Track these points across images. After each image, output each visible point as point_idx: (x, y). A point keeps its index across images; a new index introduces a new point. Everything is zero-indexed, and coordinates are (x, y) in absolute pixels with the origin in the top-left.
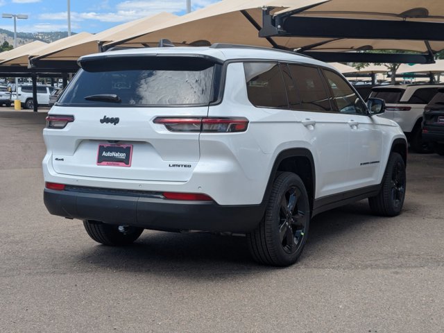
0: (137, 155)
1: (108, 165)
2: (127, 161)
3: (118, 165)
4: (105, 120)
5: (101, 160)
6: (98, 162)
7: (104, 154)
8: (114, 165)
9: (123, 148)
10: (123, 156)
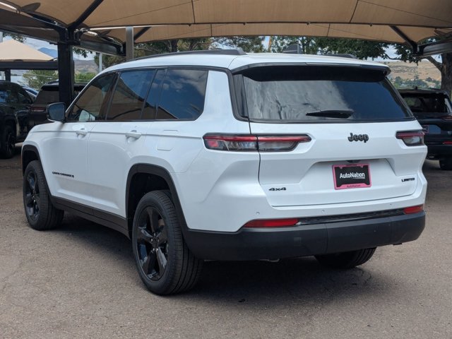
0: (376, 173)
1: (349, 188)
2: (367, 181)
3: (359, 187)
4: (353, 138)
5: (340, 183)
6: (338, 186)
7: (341, 176)
8: (355, 187)
9: (359, 167)
10: (361, 176)
